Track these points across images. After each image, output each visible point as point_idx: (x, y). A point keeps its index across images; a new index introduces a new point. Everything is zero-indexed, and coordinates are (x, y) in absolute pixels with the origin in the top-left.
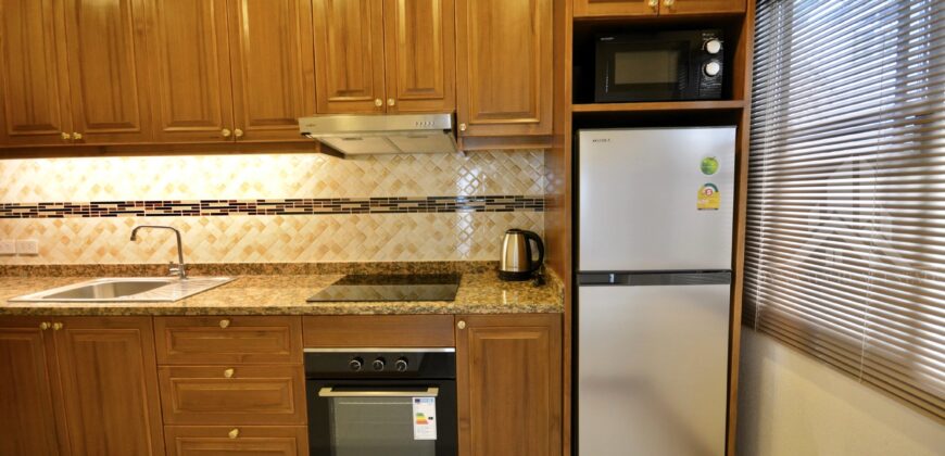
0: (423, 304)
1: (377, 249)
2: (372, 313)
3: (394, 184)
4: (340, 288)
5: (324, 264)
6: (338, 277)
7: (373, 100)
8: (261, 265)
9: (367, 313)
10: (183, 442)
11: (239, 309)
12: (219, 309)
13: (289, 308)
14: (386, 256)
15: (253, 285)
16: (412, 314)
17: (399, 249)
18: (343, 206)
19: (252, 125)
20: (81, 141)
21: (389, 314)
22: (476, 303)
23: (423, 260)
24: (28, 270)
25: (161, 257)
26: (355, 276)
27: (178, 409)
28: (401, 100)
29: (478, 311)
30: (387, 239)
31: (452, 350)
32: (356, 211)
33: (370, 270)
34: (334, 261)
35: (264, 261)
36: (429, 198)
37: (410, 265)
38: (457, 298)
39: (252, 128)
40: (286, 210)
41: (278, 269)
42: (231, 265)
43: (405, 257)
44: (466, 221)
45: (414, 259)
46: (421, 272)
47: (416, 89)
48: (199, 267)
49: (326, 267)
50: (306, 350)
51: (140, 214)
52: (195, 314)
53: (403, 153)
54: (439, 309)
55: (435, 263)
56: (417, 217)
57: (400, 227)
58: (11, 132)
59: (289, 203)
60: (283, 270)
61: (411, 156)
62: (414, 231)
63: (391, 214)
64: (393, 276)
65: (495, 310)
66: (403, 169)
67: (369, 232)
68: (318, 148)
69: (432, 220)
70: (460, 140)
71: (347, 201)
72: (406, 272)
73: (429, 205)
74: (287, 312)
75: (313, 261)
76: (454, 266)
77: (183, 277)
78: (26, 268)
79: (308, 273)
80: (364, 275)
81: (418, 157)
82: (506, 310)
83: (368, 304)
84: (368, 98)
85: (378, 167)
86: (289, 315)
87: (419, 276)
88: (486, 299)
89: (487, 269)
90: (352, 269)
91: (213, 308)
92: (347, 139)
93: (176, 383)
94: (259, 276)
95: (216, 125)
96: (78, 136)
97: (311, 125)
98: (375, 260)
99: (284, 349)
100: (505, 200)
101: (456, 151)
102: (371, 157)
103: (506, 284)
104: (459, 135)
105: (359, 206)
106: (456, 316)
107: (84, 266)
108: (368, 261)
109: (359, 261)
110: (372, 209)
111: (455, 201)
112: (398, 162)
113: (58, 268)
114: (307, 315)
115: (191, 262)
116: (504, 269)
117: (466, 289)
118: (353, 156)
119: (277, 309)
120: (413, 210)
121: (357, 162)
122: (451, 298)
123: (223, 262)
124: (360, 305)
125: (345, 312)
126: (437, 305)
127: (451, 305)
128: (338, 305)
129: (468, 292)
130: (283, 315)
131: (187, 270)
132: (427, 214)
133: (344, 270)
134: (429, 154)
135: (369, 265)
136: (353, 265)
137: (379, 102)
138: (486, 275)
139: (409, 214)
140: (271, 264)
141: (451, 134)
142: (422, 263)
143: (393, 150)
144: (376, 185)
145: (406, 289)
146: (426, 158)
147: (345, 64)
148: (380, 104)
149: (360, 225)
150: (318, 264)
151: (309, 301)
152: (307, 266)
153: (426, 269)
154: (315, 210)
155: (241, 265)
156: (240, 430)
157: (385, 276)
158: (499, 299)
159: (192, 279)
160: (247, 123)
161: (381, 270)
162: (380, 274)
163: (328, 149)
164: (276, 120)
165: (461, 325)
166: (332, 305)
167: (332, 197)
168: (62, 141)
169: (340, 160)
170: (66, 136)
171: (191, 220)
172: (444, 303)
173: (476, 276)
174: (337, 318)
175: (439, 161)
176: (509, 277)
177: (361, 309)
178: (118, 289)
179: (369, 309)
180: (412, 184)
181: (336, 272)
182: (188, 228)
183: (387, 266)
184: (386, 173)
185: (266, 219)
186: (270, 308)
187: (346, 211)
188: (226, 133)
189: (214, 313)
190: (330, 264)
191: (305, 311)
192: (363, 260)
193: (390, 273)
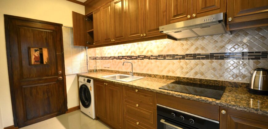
0: (203, 98)
1: (187, 73)
2: (180, 97)
3: (195, 49)
4: (173, 85)
5: (169, 76)
6: (173, 81)
7: (187, 16)
8: (151, 74)
9: (179, 97)
10: (127, 121)
11: (140, 87)
12: (135, 86)
13: (153, 89)
14: (191, 75)
15: (148, 80)
16: (197, 101)
17: (196, 73)
18: (176, 57)
19: (148, 32)
20: (114, 41)
21: (187, 99)
22: (233, 103)
23: (206, 79)
24: (108, 71)
25: (129, 70)
26: (179, 81)
27: (127, 111)
28: (198, 14)
29: (234, 108)
30: (192, 69)
31: (218, 122)
32: (180, 59)
33: (184, 80)
34: (172, 76)
35: (152, 73)
36: (210, 54)
37: (201, 80)
38: (222, 98)
39: (148, 33)
40: (158, 58)
41: (155, 76)
42: (144, 74)
43: (198, 77)
44: (230, 64)
45: (202, 78)
46: (205, 83)
47: (206, 7)
48: (137, 73)
49: (169, 77)
50: (158, 105)
51: (126, 59)
52: (130, 86)
53: (199, 36)
54: (211, 102)
55: (212, 80)
56: (204, 61)
57: (197, 65)
58: (104, 41)
59: (159, 56)
60: (157, 77)
61: (203, 37)
62: (203, 67)
63: (193, 60)
64: (193, 83)
65: (246, 110)
66: (200, 43)
67: (184, 66)
68: (166, 37)
69: (211, 63)
70: (228, 26)
71: (177, 55)
72: (199, 83)
73: (211, 57)
74: (152, 91)
75: (165, 75)
76: (222, 83)
77: (133, 76)
78: (108, 70)
79: (163, 79)
80: (182, 81)
81: (206, 37)
82: (253, 111)
83: (179, 93)
84: (185, 16)
85: (189, 42)
86: (153, 92)
87: (204, 85)
88: (240, 102)
89: (241, 86)
90: (178, 79)
91: (134, 86)
92: (176, 32)
93: (126, 104)
94: (150, 78)
95: (139, 34)
96: (114, 40)
97: (163, 28)
98: (187, 76)
99: (151, 102)
100: (255, 54)
101: (226, 33)
102: (186, 39)
103: (253, 96)
104: (227, 23)
105: (181, 57)
106: (221, 108)
107: (116, 71)
108: (183, 77)
109: (180, 76)
110: (186, 58)
111: (224, 55)
112: (197, 40)
113: (112, 71)
114: (158, 93)
115: (135, 72)
116: (252, 88)
117: (228, 94)
118: (180, 40)
119: (149, 89)
120: (203, 58)
121: (182, 42)
122: (218, 97)
123: (142, 73)
124: (176, 93)
125: (171, 95)
126: (210, 100)
127: (218, 102)
128: (168, 91)
129: (228, 96)
130: (151, 91)
131: (134, 74)
132: (209, 60)
133: (175, 79)
134: (212, 35)
135: (184, 78)
136: (178, 77)
137: (189, 16)
138: (240, 89)
139: (201, 60)
140: (153, 75)
141: (223, 23)
142: (206, 80)
143: (196, 35)
144: (188, 49)
145: (199, 89)
146: (210, 37)
147: (177, 5)
148: (189, 17)
149: (181, 64)
150: (167, 76)
151: (159, 88)
152: (163, 76)
153: (208, 82)
154: (167, 58)
155: (146, 74)
156: (139, 123)
157: (190, 83)
158: (248, 104)
159: (135, 76)
160: (147, 32)
161: (188, 81)
162: (188, 82)
163: (170, 37)
164: (154, 29)
165: (223, 112)
166: (166, 91)
167: (172, 54)
168: (111, 42)
169: (176, 41)
170: (112, 40)
171: (136, 61)
172: (214, 100)
173: (234, 88)
174: (167, 96)
175: (216, 38)
176: (255, 92)
177: (176, 95)
178: (121, 77)
179: (179, 95)
180: (203, 48)
181: (172, 79)
182: (135, 63)
183: (191, 79)
184: (192, 45)
185: (153, 61)
186: (148, 89)
187: (177, 59)
188: (142, 35)
189: (134, 87)
190: (171, 76)
191: (158, 92)
192: (182, 76)
193: (192, 82)
